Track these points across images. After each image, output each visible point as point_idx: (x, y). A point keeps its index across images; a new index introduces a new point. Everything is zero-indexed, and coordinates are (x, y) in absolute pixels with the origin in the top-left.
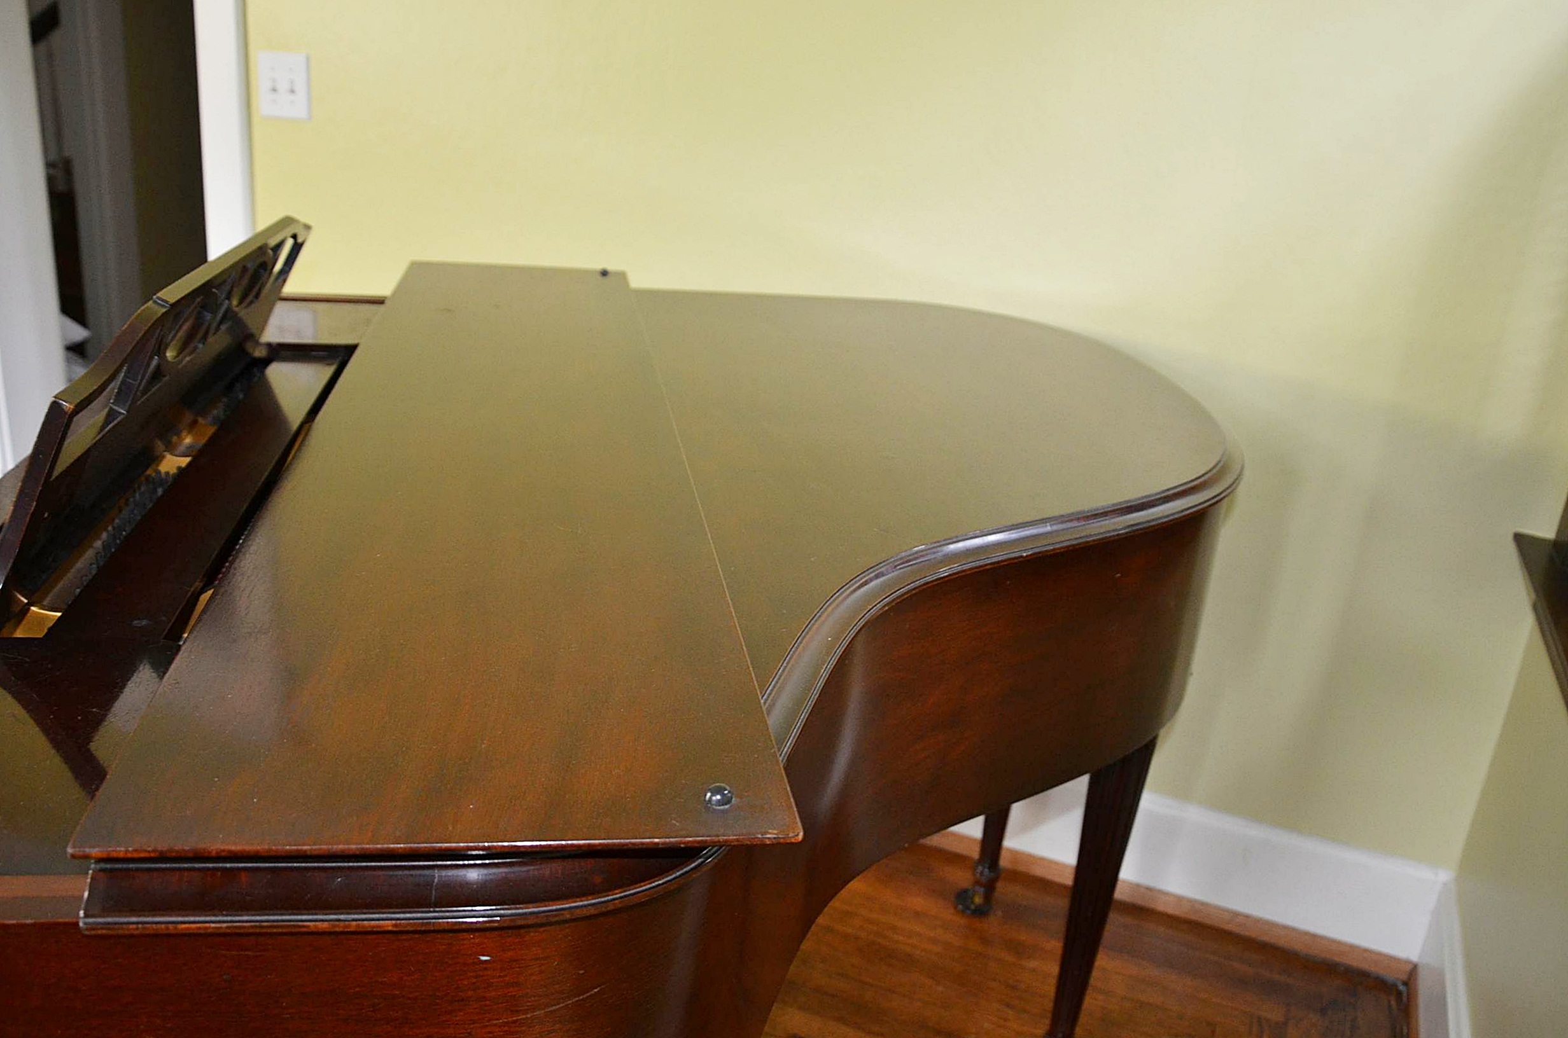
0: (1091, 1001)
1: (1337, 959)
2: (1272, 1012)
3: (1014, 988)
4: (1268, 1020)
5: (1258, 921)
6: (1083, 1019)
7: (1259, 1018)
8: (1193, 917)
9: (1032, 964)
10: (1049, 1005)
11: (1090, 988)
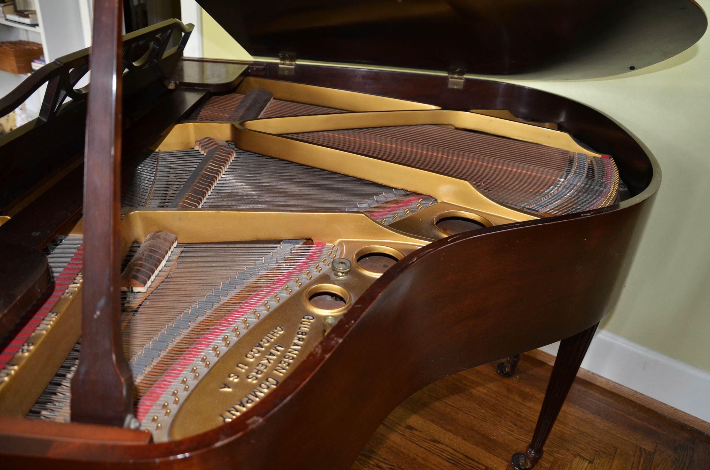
0: (556, 427)
1: (686, 423)
2: (648, 446)
3: (519, 415)
4: (644, 449)
5: (647, 398)
6: (551, 436)
7: (640, 448)
8: (615, 391)
9: (530, 404)
10: (534, 426)
11: (556, 421)
